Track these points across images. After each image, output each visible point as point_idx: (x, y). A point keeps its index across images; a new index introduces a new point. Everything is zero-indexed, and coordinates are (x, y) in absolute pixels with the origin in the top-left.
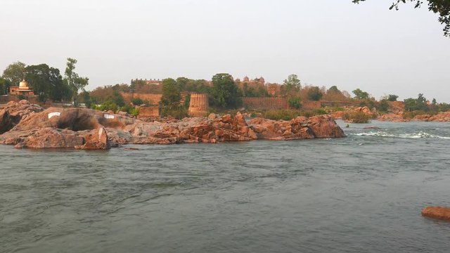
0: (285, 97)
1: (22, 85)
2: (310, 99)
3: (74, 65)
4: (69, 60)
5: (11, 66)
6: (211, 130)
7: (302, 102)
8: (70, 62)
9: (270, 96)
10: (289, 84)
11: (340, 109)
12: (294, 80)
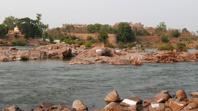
0: (159, 35)
1: (16, 29)
2: (173, 37)
3: (40, 17)
4: (38, 15)
5: (7, 18)
6: (167, 57)
7: (169, 39)
8: (38, 16)
9: (150, 35)
10: (160, 28)
11: (191, 43)
12: (163, 25)
